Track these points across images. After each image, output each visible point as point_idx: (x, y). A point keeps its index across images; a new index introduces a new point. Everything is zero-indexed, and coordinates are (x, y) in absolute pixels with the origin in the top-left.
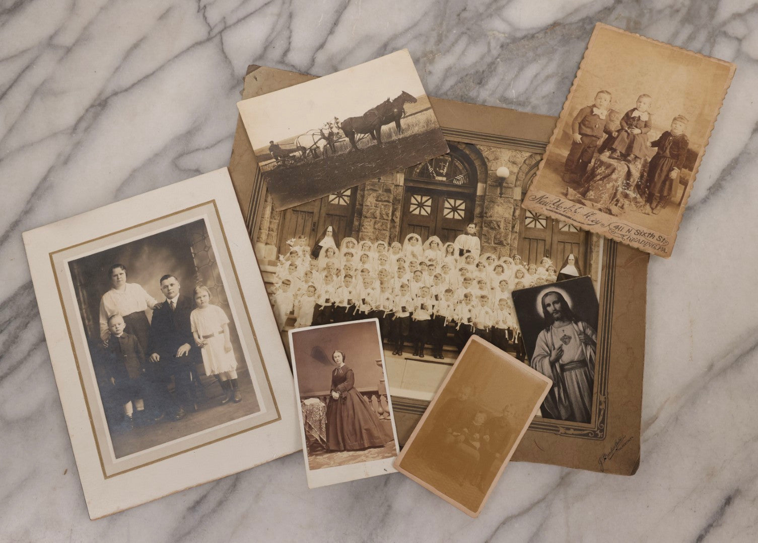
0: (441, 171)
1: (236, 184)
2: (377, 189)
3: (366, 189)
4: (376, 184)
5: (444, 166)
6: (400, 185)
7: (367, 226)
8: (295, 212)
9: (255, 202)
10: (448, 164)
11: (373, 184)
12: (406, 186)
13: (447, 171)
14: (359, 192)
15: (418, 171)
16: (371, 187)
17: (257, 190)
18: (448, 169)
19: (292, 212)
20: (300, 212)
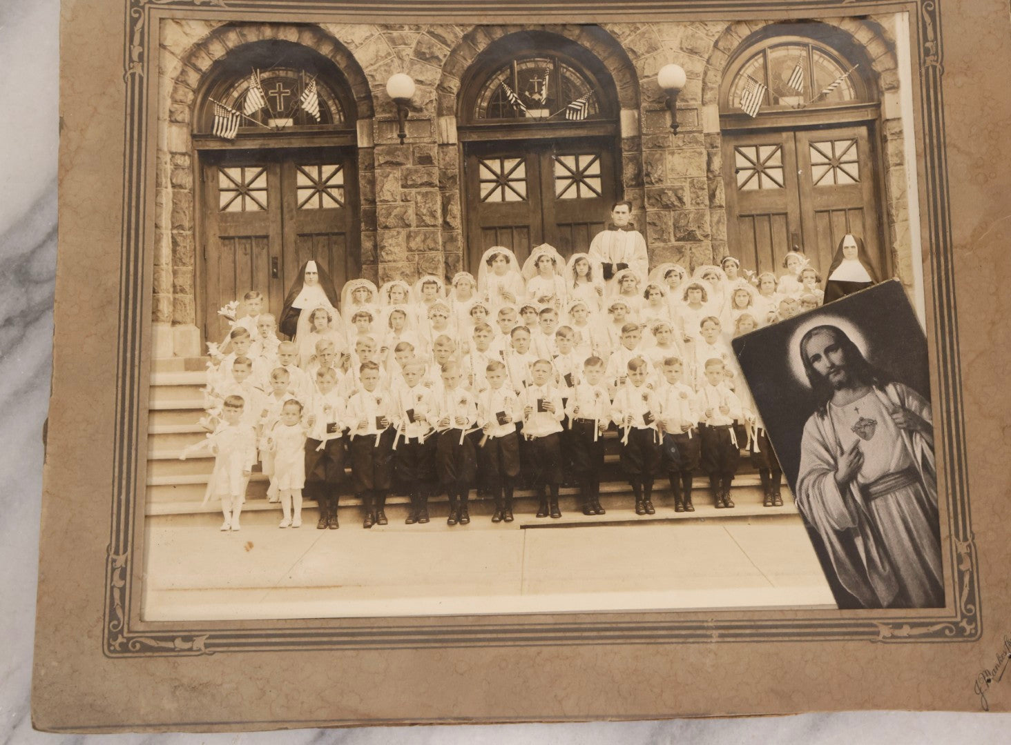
0: (536, 97)
2: (400, 159)
3: (376, 164)
4: (397, 149)
5: (540, 85)
6: (450, 142)
7: (391, 248)
8: (227, 242)
9: (133, 232)
10: (547, 77)
11: (391, 151)
12: (464, 143)
13: (548, 95)
14: (361, 173)
15: (485, 104)
16: (388, 158)
17: (134, 204)
18: (549, 88)
19: (220, 242)
20: (237, 240)
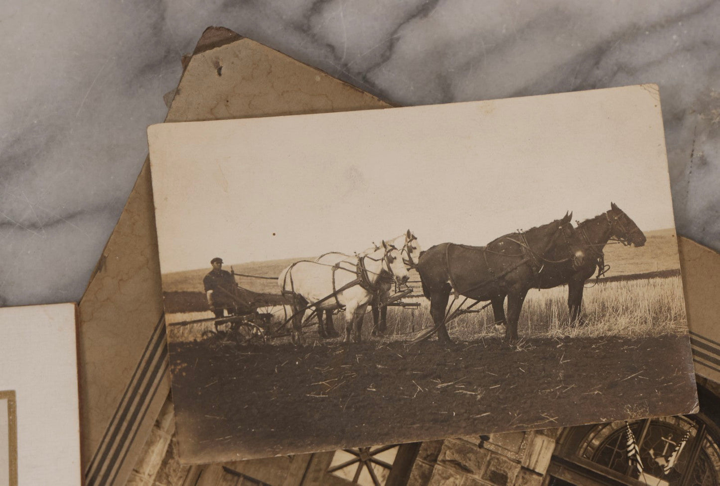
0: (661, 461)
1: (88, 357)
2: (470, 465)
3: (440, 458)
4: (471, 451)
5: (672, 449)
6: (537, 470)
8: (229, 476)
9: (125, 424)
10: (684, 443)
11: (463, 450)
12: (552, 478)
13: (676, 465)
14: (419, 460)
15: (596, 443)
16: (457, 457)
17: (141, 391)
18: (680, 459)
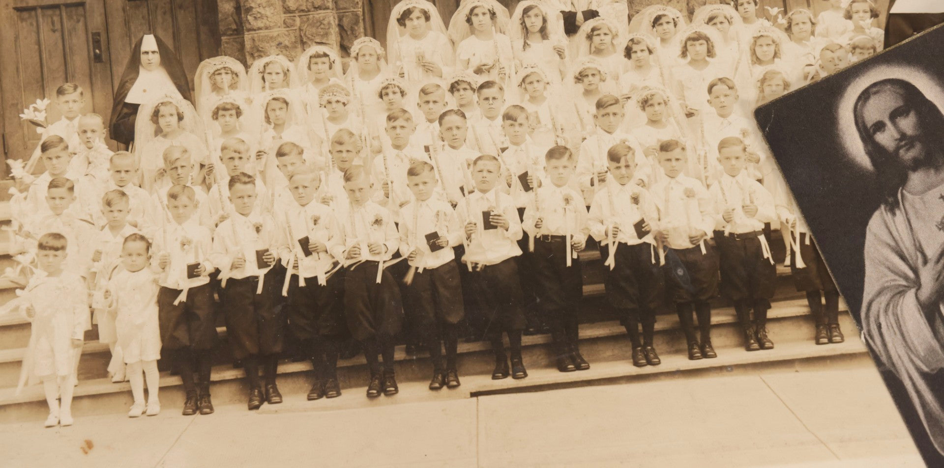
19: (15, 14)
20: (39, 11)
